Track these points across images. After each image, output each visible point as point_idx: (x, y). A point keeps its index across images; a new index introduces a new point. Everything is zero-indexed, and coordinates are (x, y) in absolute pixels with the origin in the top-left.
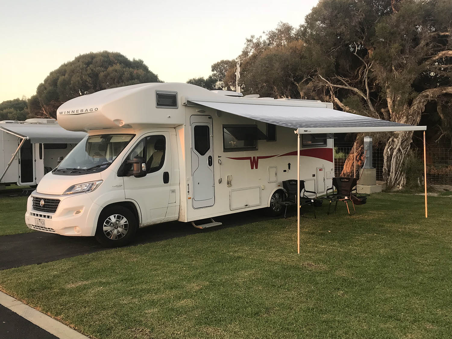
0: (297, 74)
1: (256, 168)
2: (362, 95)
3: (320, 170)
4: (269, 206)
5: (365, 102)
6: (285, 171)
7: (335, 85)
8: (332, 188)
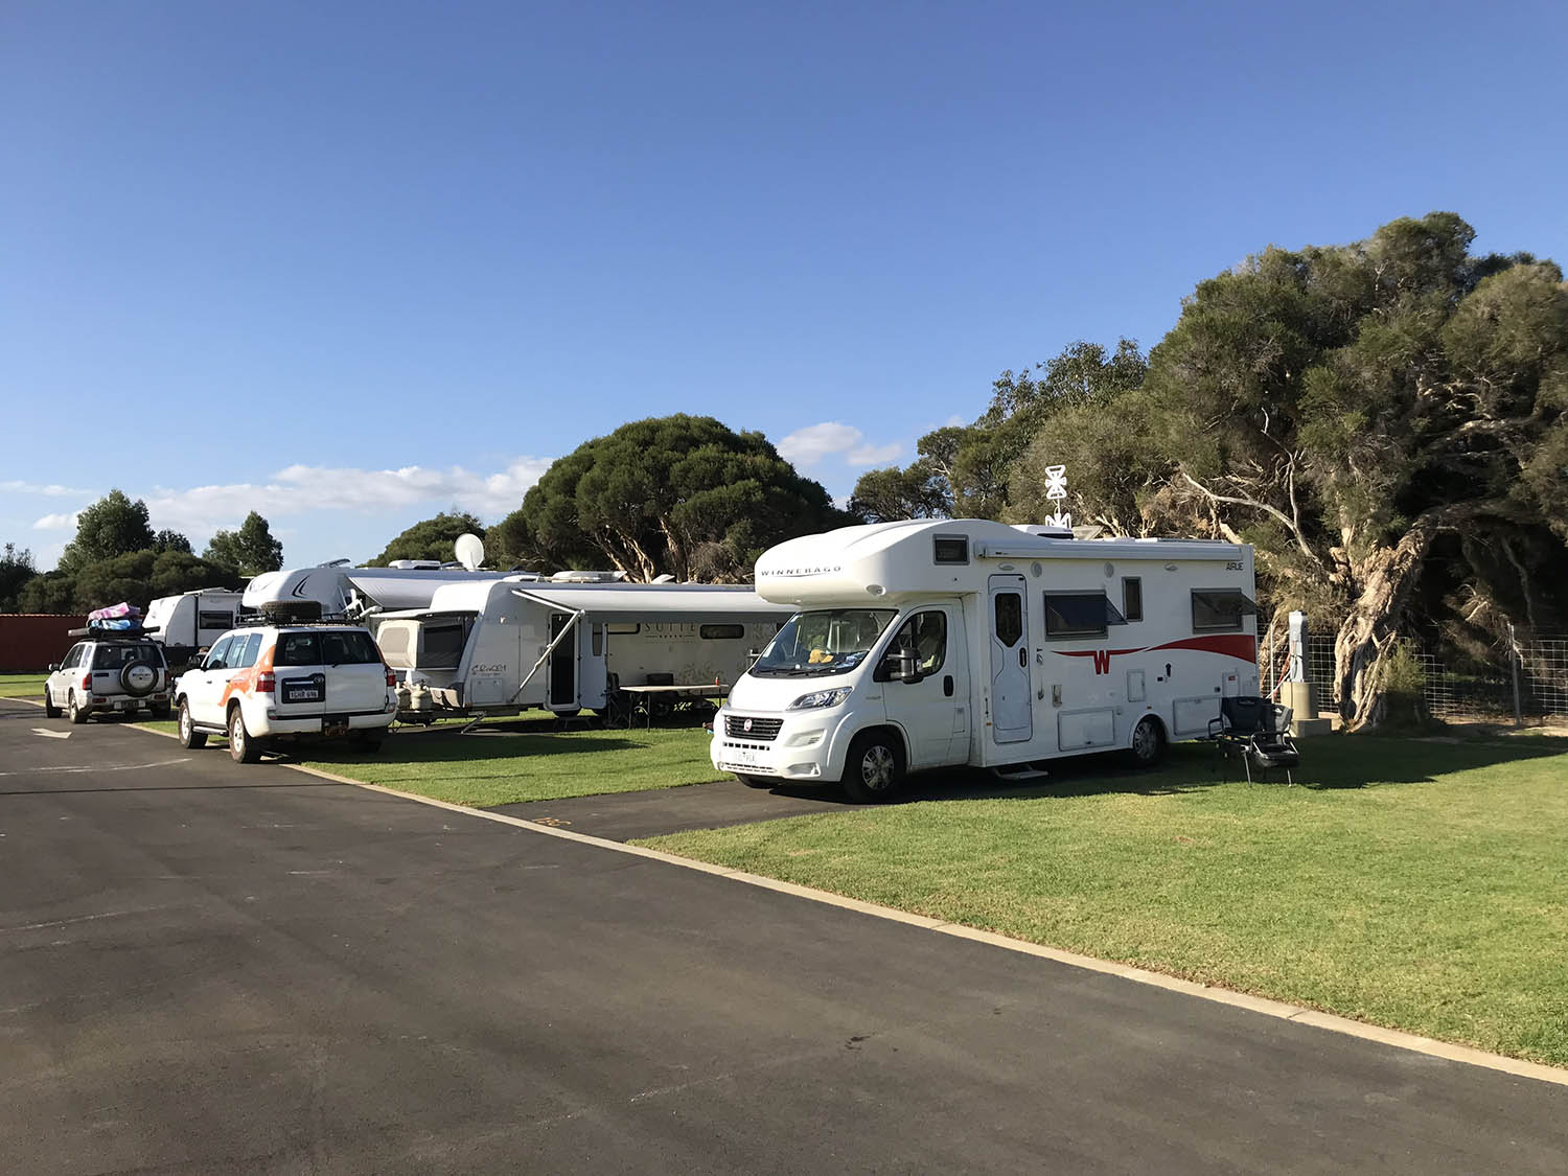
0: (1132, 470)
1: (1106, 672)
2: (1284, 520)
3: (1230, 679)
4: (1131, 747)
5: (1290, 534)
6: (1160, 679)
7: (1222, 498)
8: (1220, 719)
